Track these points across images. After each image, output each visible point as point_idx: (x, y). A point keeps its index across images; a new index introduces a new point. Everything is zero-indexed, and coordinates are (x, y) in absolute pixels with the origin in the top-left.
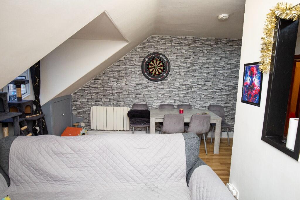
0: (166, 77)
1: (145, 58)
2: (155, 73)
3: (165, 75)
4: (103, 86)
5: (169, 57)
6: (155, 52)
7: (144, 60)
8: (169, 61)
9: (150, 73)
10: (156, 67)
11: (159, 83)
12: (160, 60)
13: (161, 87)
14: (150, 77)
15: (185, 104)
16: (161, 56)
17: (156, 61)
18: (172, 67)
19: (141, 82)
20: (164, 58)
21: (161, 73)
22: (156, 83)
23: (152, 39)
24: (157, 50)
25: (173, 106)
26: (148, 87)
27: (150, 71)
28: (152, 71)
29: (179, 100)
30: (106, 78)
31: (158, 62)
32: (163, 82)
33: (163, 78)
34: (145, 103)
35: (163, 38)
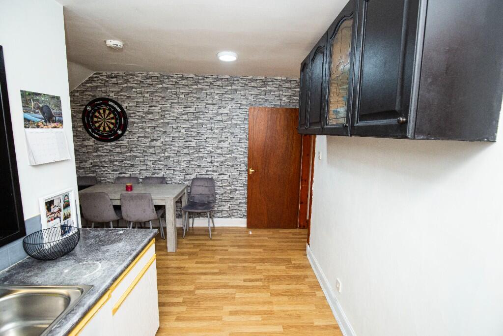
0: (122, 135)
1: (86, 106)
2: (104, 129)
3: (120, 132)
5: (125, 105)
6: (102, 97)
7: (86, 109)
8: (125, 110)
9: (96, 128)
10: (105, 121)
11: (113, 143)
12: (109, 109)
13: (118, 150)
14: (97, 136)
15: (156, 175)
16: (110, 103)
17: (104, 111)
18: (130, 120)
19: (86, 142)
20: (116, 106)
21: (113, 130)
22: (109, 144)
23: (96, 77)
24: (105, 94)
25: (137, 179)
26: (96, 150)
28: (99, 126)
29: (146, 170)
31: (107, 112)
32: (119, 143)
33: (118, 137)
34: (93, 175)
35: (113, 75)
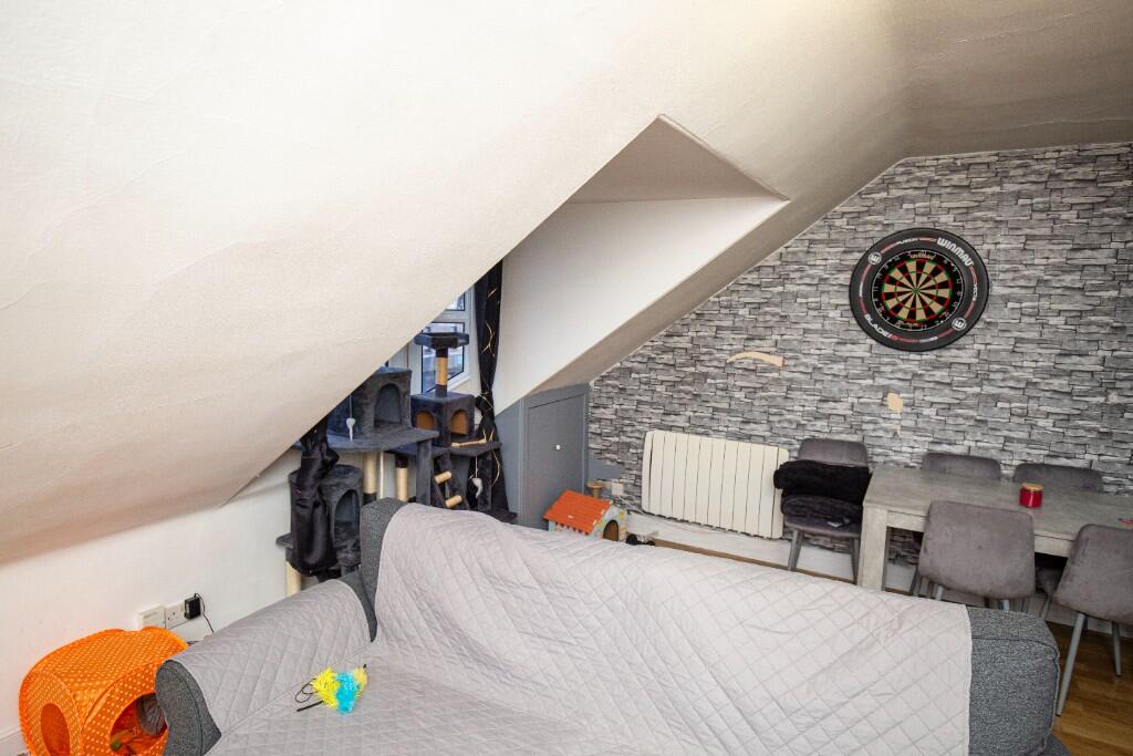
0: (964, 333)
1: (868, 253)
2: (912, 314)
3: (959, 325)
4: (696, 361)
5: (986, 247)
6: (916, 225)
7: (864, 261)
8: (985, 261)
9: (886, 313)
10: (916, 292)
11: (929, 356)
12: (938, 260)
13: (939, 375)
14: (885, 333)
15: (1063, 461)
16: (941, 242)
17: (920, 266)
18: (996, 289)
19: (845, 351)
20: (959, 252)
21: (939, 317)
22: (913, 356)
23: (902, 174)
24: (925, 219)
25: (993, 464)
26: (874, 372)
27: (886, 308)
28: (898, 308)
29: (1029, 442)
30: (707, 332)
31: (929, 267)
32: (948, 355)
33: (950, 339)
34: (854, 438)
35: (959, 162)
